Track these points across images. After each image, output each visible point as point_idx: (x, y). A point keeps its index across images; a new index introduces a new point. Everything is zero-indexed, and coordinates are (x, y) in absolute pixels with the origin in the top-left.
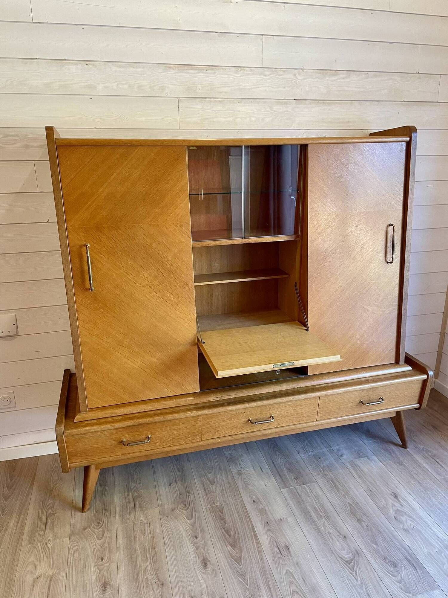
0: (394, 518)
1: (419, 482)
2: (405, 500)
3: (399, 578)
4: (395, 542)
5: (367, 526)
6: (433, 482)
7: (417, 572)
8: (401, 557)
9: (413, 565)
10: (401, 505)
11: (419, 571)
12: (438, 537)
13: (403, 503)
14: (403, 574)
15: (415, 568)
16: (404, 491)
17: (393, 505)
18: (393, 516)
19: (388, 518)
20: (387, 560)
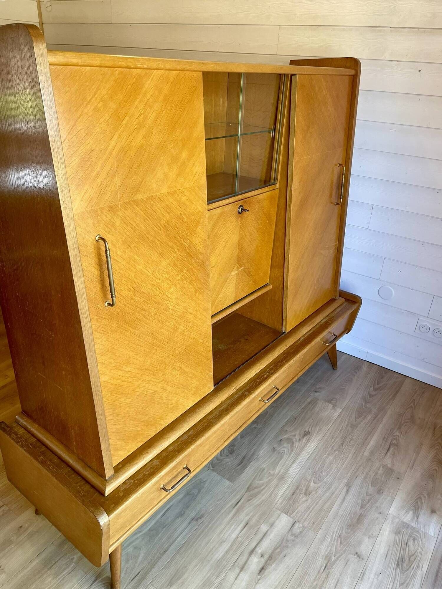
0: (280, 439)
1: (342, 444)
2: (308, 441)
3: (222, 458)
4: (255, 447)
5: (255, 428)
6: (355, 453)
7: (238, 466)
8: (243, 454)
9: (242, 462)
10: (300, 440)
11: (239, 467)
12: (287, 470)
13: (303, 441)
14: (228, 459)
15: (240, 465)
16: (319, 437)
17: (295, 436)
18: (282, 438)
19: (276, 436)
20: (232, 447)
